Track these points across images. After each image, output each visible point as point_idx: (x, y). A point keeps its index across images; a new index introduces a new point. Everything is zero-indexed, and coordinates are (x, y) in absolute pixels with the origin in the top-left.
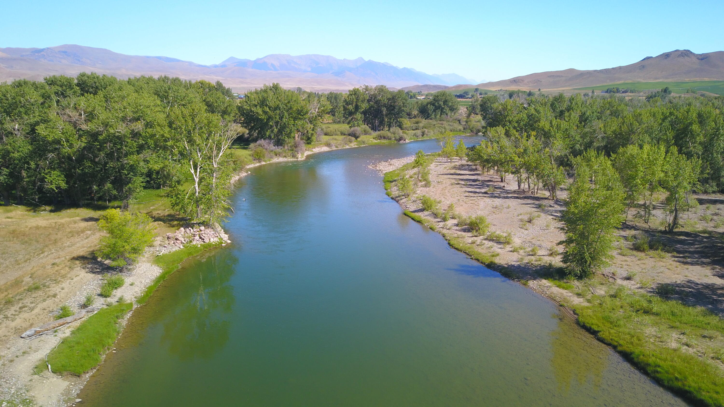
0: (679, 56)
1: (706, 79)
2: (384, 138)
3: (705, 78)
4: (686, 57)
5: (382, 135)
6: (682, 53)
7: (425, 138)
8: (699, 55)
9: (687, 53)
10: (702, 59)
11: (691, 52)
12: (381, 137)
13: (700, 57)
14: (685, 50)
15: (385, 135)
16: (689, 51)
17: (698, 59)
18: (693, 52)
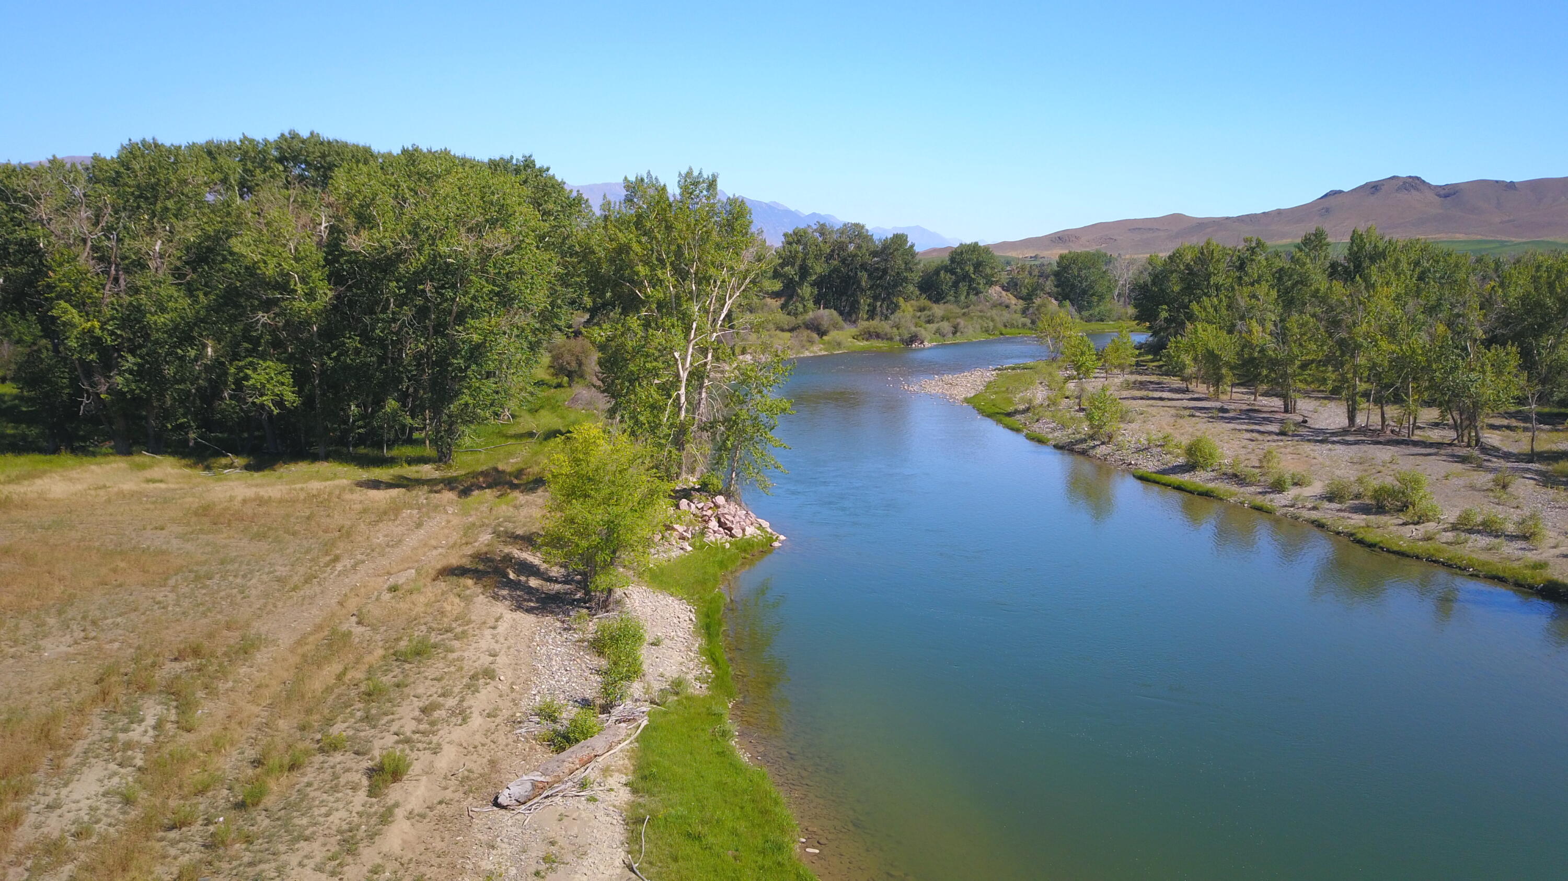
0: (1399, 189)
1: (1461, 237)
2: (878, 336)
3: (1458, 235)
4: (1412, 191)
5: (872, 330)
6: (1404, 183)
7: (959, 339)
8: (1440, 186)
9: (1414, 184)
10: (1446, 196)
11: (1424, 181)
12: (869, 335)
13: (1442, 192)
14: (1410, 177)
15: (879, 330)
16: (1418, 178)
17: (1439, 196)
18: (1427, 181)
